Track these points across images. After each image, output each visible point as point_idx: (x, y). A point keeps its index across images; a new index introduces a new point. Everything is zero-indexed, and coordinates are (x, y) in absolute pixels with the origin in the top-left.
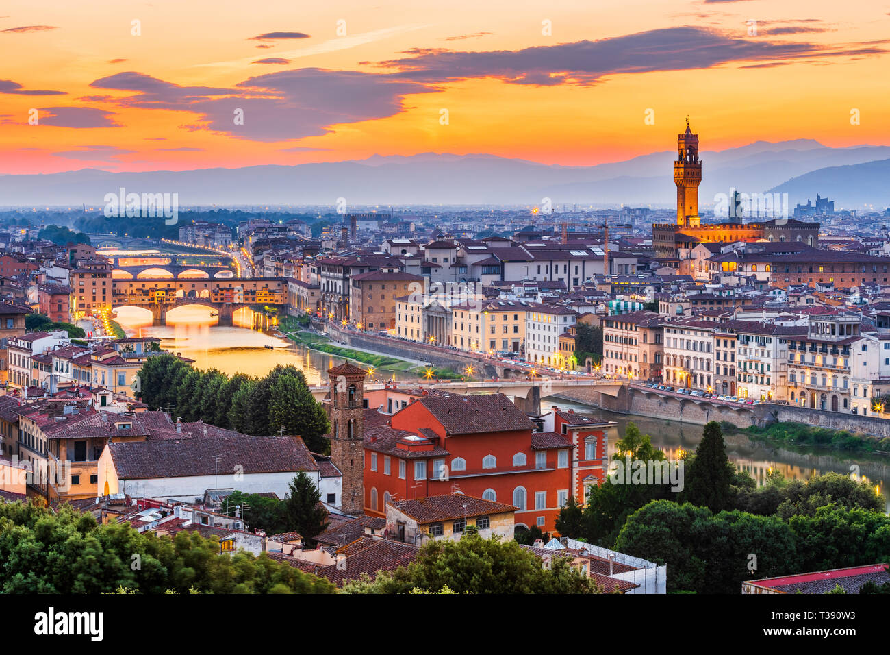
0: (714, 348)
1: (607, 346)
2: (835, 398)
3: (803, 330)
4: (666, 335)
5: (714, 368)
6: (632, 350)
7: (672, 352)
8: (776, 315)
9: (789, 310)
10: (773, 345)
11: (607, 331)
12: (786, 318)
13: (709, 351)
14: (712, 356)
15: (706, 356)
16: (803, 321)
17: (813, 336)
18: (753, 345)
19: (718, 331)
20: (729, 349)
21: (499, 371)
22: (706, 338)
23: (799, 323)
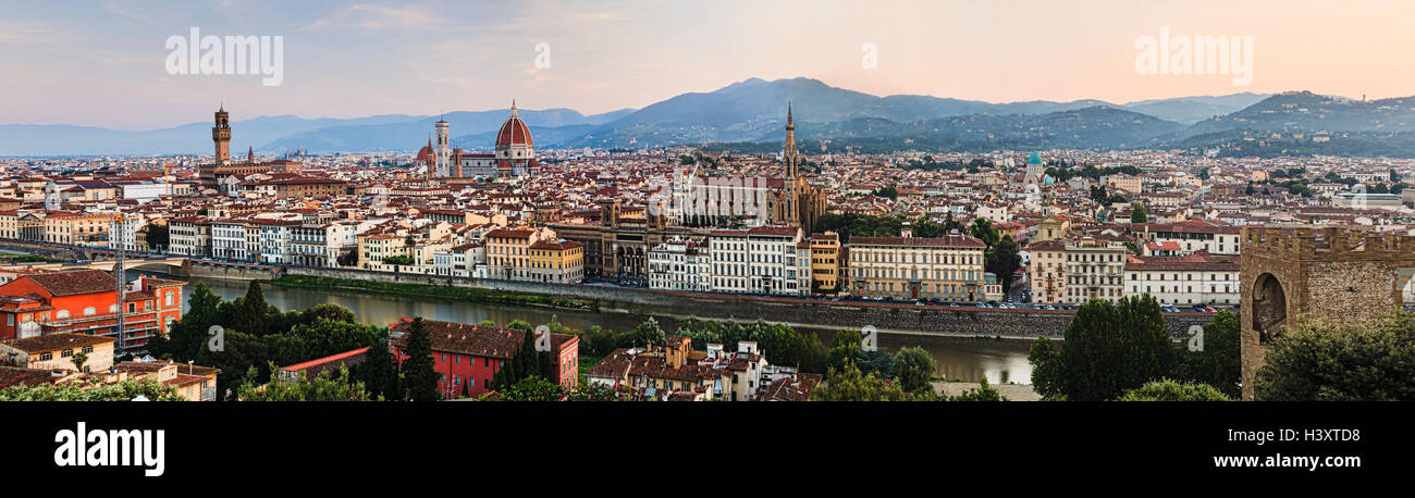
0: (246, 234)
1: (172, 237)
2: (319, 259)
3: (300, 222)
4: (214, 228)
5: (246, 247)
6: (191, 238)
7: (218, 238)
8: (282, 214)
9: (290, 211)
10: (283, 231)
11: (171, 228)
12: (290, 216)
13: (242, 236)
14: (245, 240)
15: (240, 240)
16: (299, 217)
17: (305, 226)
18: (270, 232)
19: (247, 225)
20: (255, 235)
21: (88, 255)
22: (240, 230)
23: (297, 218)
